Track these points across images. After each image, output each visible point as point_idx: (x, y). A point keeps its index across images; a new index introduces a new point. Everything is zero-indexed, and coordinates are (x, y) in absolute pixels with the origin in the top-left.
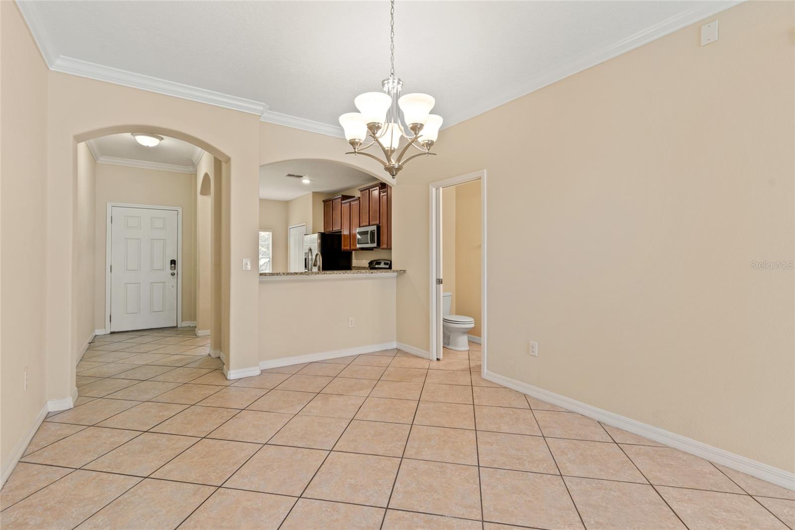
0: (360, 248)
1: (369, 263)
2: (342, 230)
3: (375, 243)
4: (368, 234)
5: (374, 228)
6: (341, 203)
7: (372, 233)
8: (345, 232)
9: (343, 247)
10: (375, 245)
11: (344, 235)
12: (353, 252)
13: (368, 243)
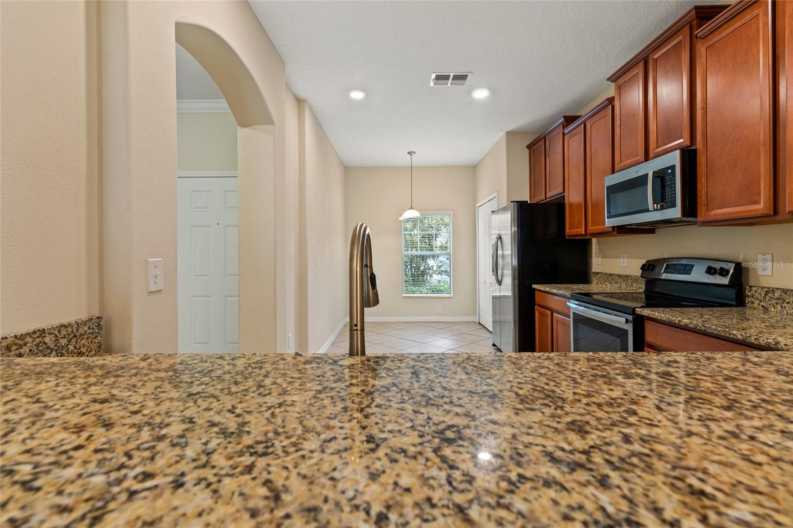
0: (613, 227)
1: (643, 267)
2: (566, 194)
3: (673, 205)
4: (646, 183)
5: (674, 159)
6: (564, 134)
7: (662, 177)
8: (574, 197)
9: (567, 230)
10: (675, 213)
11: (571, 205)
12: (594, 240)
13: (647, 210)
